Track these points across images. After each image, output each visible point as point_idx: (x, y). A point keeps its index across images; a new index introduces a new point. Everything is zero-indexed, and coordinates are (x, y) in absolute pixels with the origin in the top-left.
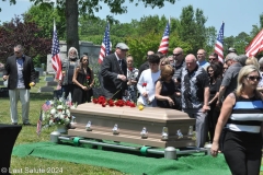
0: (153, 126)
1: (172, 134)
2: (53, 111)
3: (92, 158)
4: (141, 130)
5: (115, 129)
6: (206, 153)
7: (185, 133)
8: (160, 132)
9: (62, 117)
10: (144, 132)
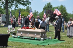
0: (38, 33)
1: (42, 35)
2: (10, 30)
3: (24, 41)
4: (34, 34)
5: (28, 34)
6: (50, 39)
7: (45, 35)
8: (39, 34)
9: (12, 31)
10: (35, 35)
